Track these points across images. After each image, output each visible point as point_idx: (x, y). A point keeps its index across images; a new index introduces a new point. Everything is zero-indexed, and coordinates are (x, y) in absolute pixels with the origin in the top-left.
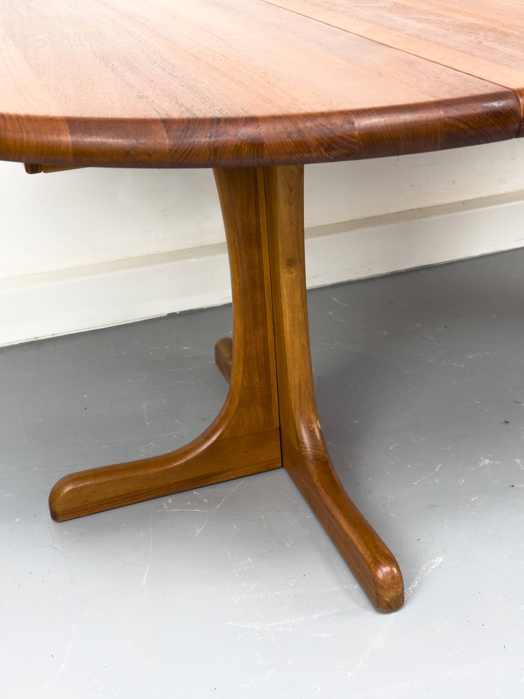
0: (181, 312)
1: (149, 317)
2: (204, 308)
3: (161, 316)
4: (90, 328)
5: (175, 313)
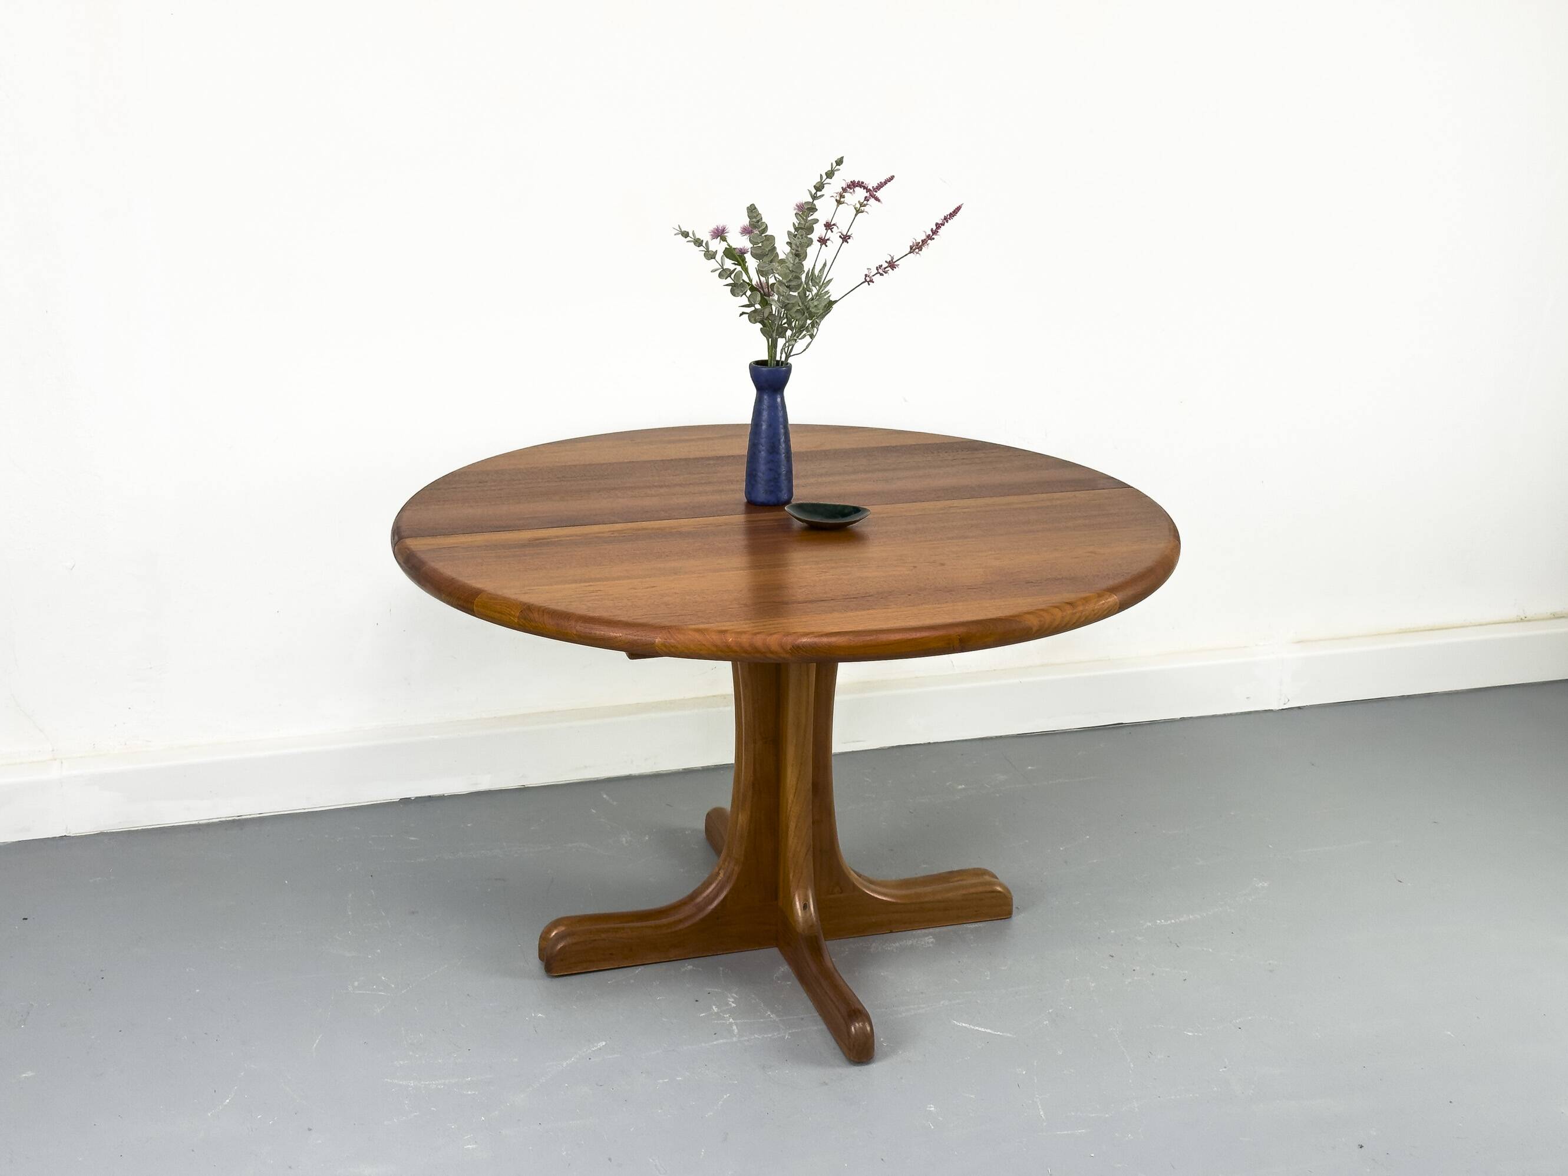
2: (445, 795)
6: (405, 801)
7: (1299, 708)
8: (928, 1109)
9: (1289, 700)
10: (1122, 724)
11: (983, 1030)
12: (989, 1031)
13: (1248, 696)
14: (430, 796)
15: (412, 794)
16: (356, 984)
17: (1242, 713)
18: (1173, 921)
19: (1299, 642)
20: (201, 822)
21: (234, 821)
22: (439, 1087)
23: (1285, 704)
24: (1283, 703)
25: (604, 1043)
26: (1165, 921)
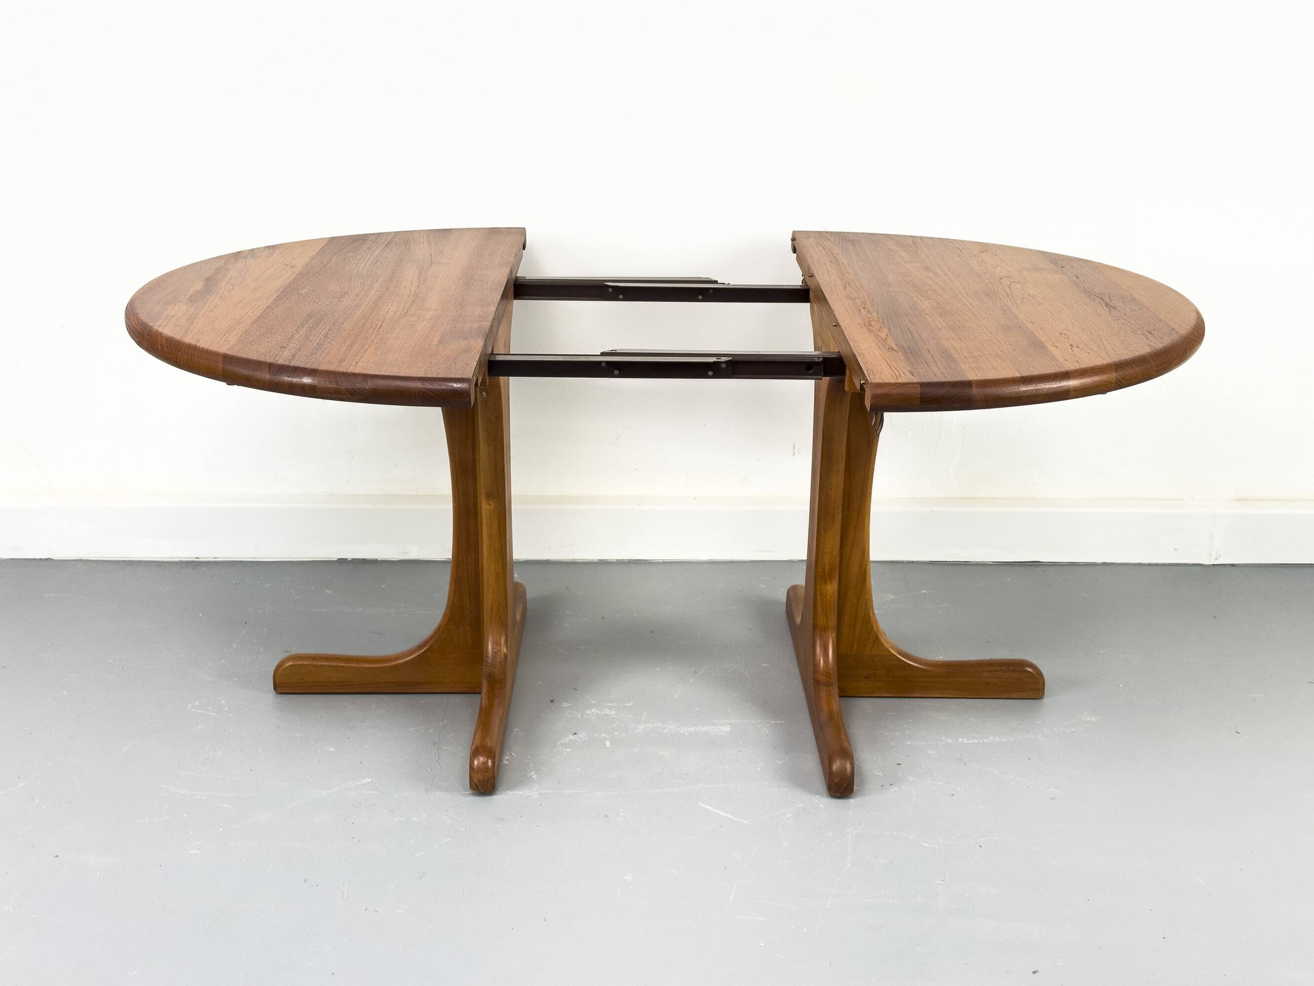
0: (353, 559)
1: (317, 558)
2: (378, 559)
3: (330, 560)
4: (254, 558)
5: (346, 559)
6: (342, 561)
7: (1233, 565)
8: (625, 877)
9: (1220, 556)
10: (1039, 562)
11: (724, 814)
12: (729, 816)
13: (1176, 548)
14: (364, 559)
15: (350, 556)
16: (197, 703)
17: (1169, 564)
18: (976, 741)
19: (1240, 500)
20: (164, 560)
21: (192, 562)
22: (203, 798)
23: (1216, 559)
24: (1215, 558)
25: (370, 780)
26: (968, 740)
